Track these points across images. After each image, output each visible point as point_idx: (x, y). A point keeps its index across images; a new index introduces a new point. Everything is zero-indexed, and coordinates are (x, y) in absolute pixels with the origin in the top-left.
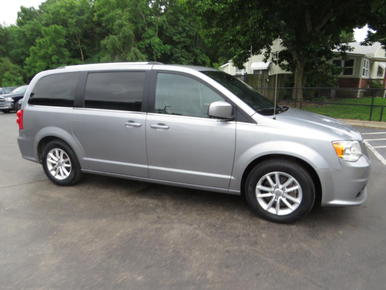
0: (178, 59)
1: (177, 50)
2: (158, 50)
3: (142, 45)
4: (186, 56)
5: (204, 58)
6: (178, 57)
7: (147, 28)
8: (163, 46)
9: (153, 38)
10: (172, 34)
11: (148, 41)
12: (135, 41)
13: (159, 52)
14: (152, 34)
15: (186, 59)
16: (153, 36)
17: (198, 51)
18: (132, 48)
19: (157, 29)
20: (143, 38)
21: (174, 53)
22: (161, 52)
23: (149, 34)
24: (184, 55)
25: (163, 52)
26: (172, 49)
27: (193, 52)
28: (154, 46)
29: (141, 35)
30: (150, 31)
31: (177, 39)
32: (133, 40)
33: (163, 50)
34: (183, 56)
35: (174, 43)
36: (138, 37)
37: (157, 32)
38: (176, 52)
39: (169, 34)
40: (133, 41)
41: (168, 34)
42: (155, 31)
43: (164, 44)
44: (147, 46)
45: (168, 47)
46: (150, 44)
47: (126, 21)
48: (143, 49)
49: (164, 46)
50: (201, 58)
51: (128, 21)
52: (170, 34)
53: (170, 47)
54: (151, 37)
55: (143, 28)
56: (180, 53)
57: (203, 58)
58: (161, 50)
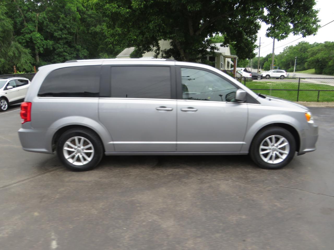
0: (61, 54)
1: (60, 46)
2: (40, 45)
3: (23, 40)
4: (68, 51)
5: (85, 53)
6: (61, 52)
7: (25, 23)
8: (45, 41)
9: (34, 33)
10: (53, 30)
11: (28, 36)
12: (14, 35)
13: (41, 47)
14: (32, 29)
15: (69, 54)
16: (34, 31)
17: (79, 47)
18: (13, 43)
19: (37, 25)
20: (23, 33)
21: (56, 48)
22: (43, 47)
23: (29, 29)
24: (67, 50)
25: (45, 47)
26: (54, 45)
27: (73, 47)
28: (36, 41)
29: (20, 29)
30: (30, 26)
31: (58, 35)
32: (12, 34)
33: (45, 45)
34: (66, 51)
35: (57, 40)
36: (18, 32)
37: (37, 28)
38: (59, 47)
39: (50, 31)
40: (12, 35)
41: (49, 31)
42: (35, 26)
43: (46, 39)
44: (28, 40)
45: (51, 42)
46: (31, 39)
47: (3, 15)
48: (24, 43)
49: (46, 42)
50: (82, 53)
51: (5, 15)
52: (51, 31)
53: (52, 42)
54: (31, 32)
55: (22, 23)
56: (63, 48)
57: (84, 53)
58: (44, 45)
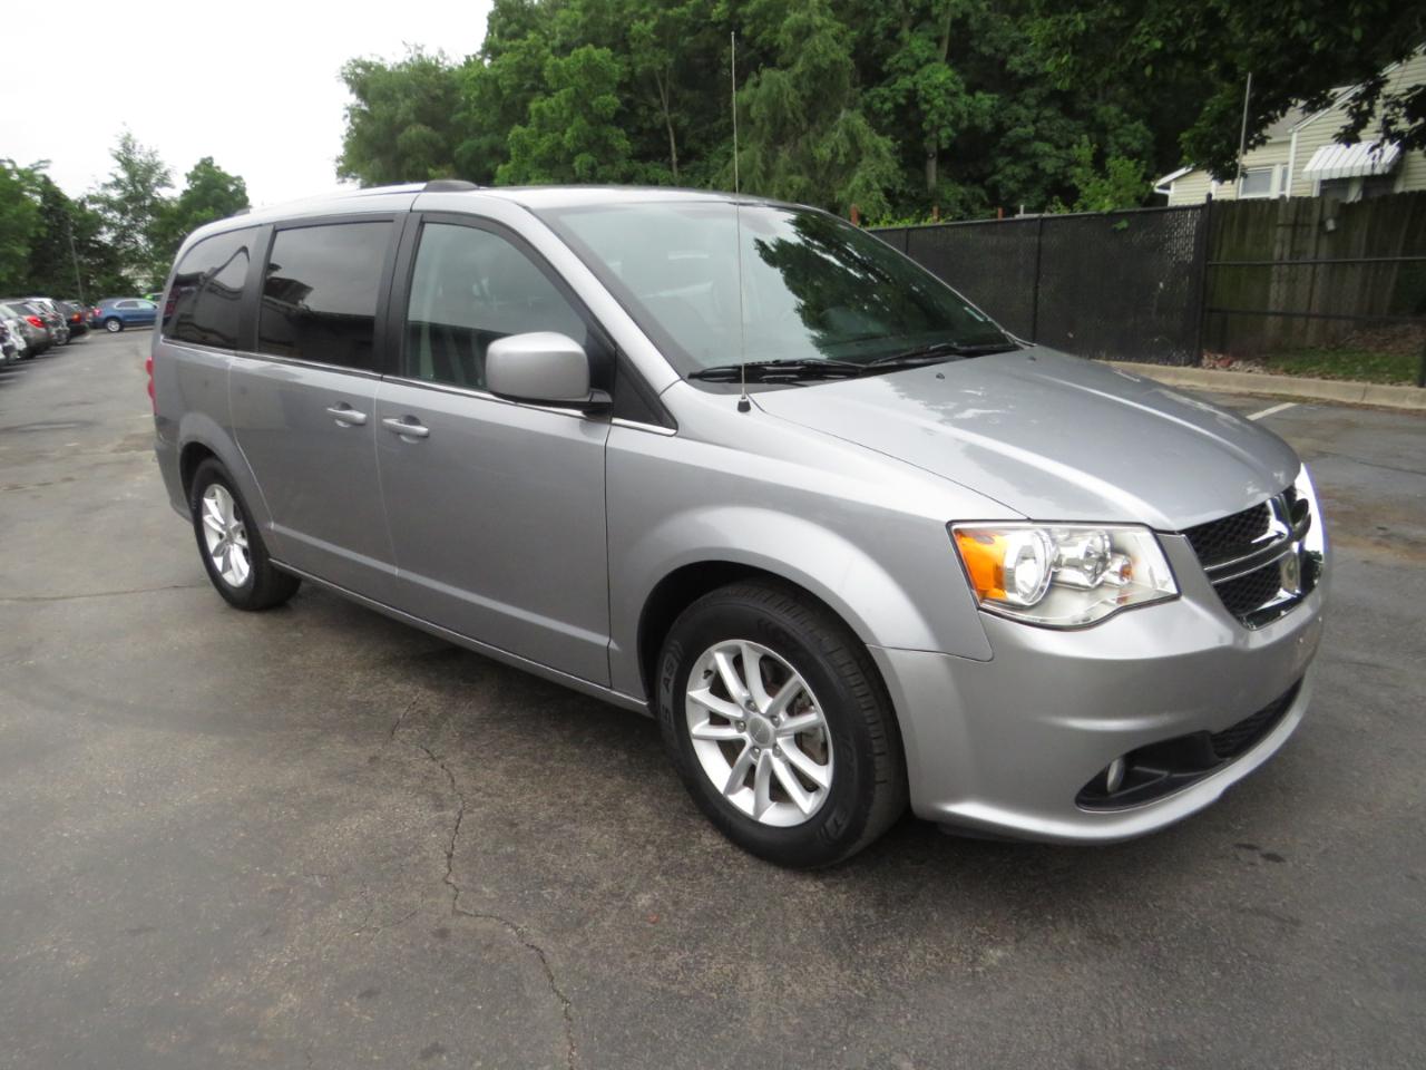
0: (1024, 150)
1: (1023, 112)
2: (942, 116)
3: (884, 100)
4: (1056, 136)
5: (1135, 138)
6: (1027, 140)
7: (905, 34)
8: (965, 98)
9: (927, 69)
10: (1004, 46)
11: (905, 83)
12: (854, 85)
13: (946, 123)
14: (922, 55)
15: (1058, 147)
16: (928, 61)
17: (1109, 112)
18: (844, 114)
19: (947, 31)
20: (889, 74)
21: (1008, 123)
22: (954, 124)
23: (912, 56)
24: (1051, 130)
25: (964, 124)
26: (1001, 109)
27: (1087, 115)
28: (927, 102)
29: (883, 57)
30: (918, 44)
31: (1023, 65)
32: (847, 80)
33: (965, 115)
34: (1047, 133)
35: (1010, 85)
36: (871, 70)
37: (945, 45)
38: (1018, 119)
39: (992, 51)
40: (848, 86)
41: (986, 50)
42: (938, 41)
43: (971, 91)
44: (902, 101)
45: (986, 100)
46: (912, 95)
47: (822, 12)
48: (887, 114)
49: (969, 99)
50: (1122, 140)
51: (830, 11)
52: (997, 50)
53: (993, 99)
54: (919, 66)
55: (892, 33)
56: (1034, 122)
57: (1129, 139)
58: (959, 116)
